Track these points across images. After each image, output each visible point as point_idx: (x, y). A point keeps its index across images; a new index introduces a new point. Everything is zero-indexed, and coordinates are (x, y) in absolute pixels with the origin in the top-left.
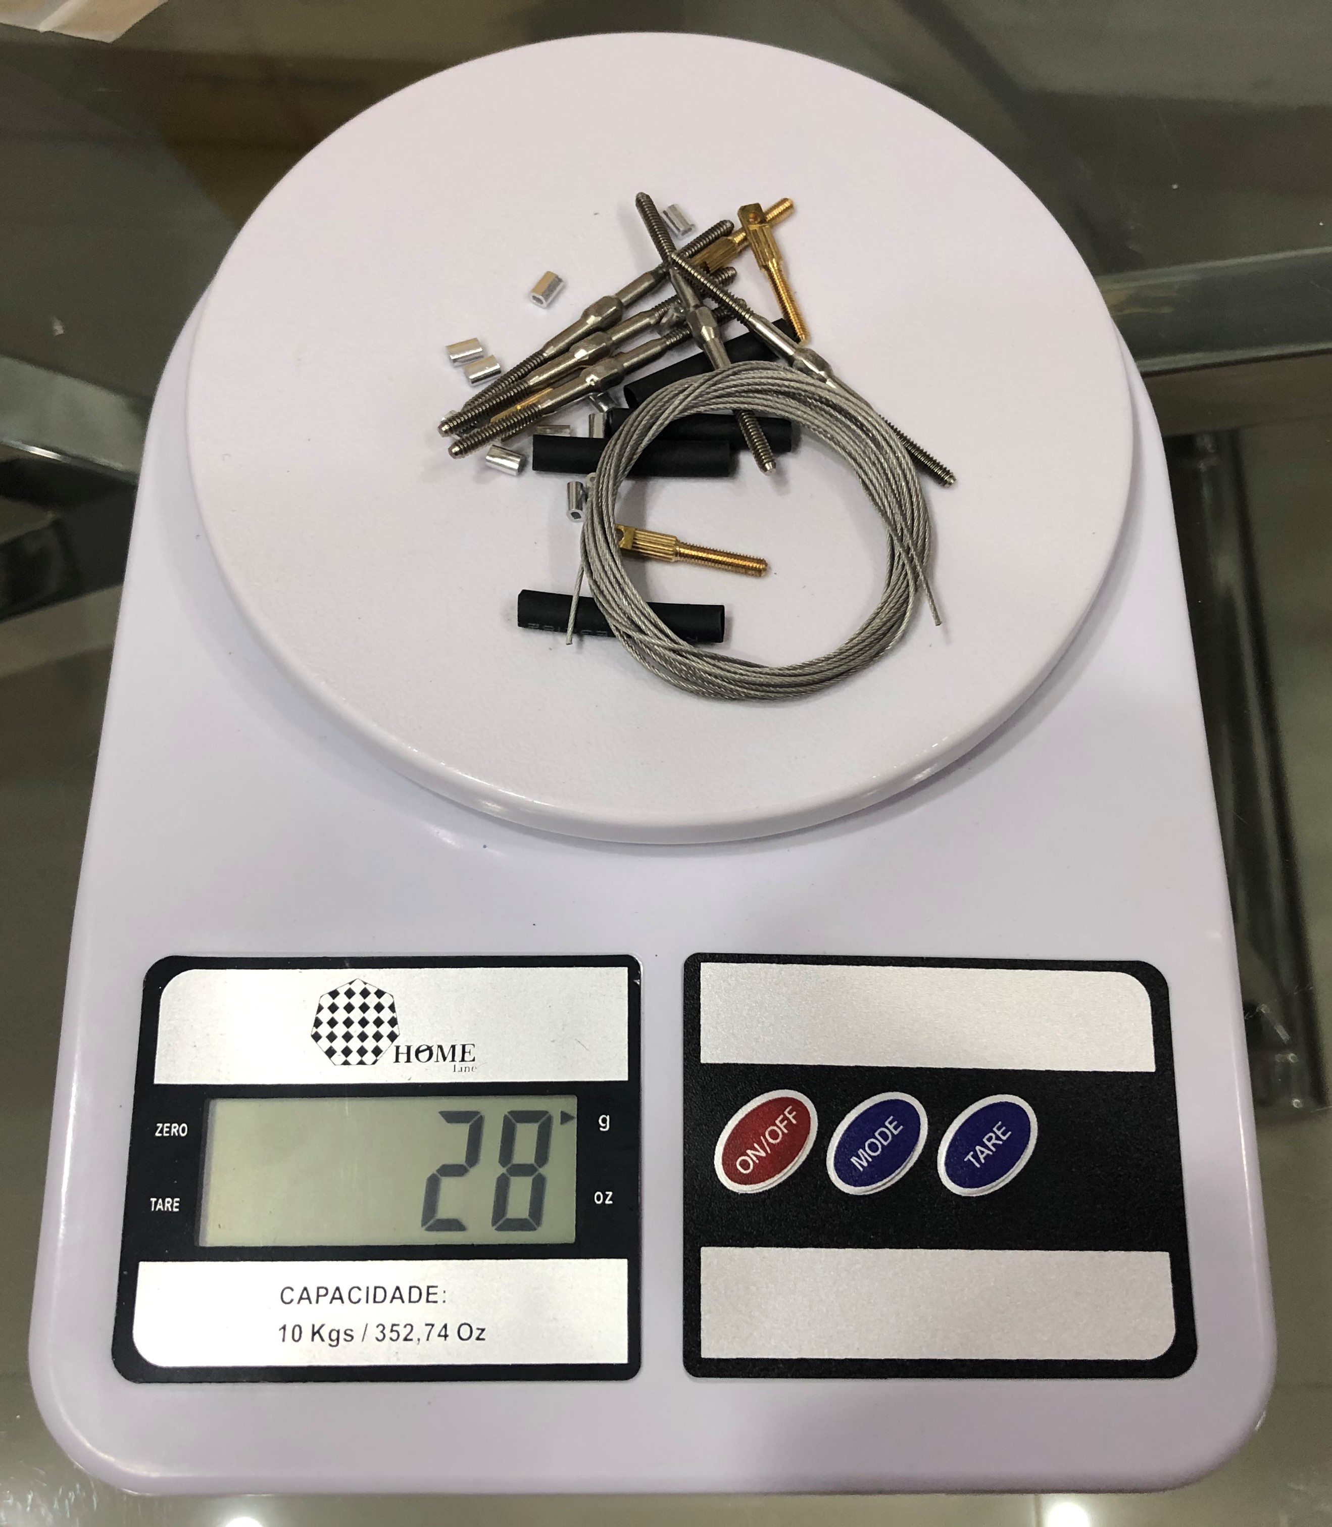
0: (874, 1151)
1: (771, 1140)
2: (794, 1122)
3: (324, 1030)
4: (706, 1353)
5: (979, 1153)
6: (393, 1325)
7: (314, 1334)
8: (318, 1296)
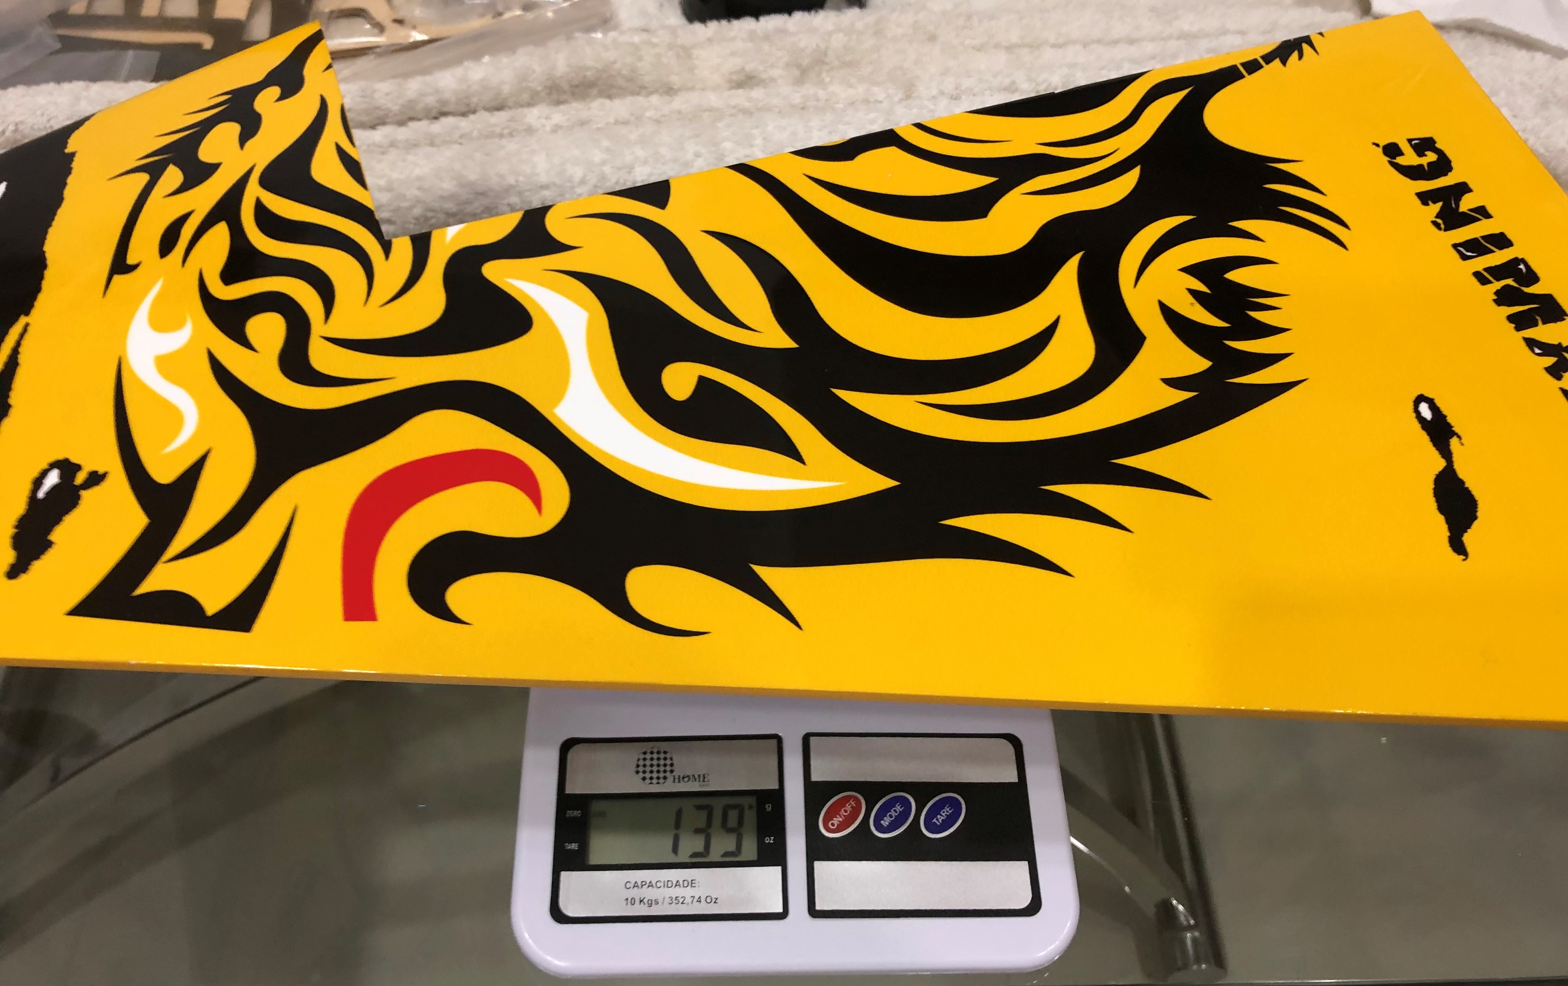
0: (891, 818)
1: (845, 814)
2: (854, 805)
3: (641, 769)
4: (818, 908)
5: (939, 819)
6: (676, 897)
7: (641, 901)
8: (642, 885)
